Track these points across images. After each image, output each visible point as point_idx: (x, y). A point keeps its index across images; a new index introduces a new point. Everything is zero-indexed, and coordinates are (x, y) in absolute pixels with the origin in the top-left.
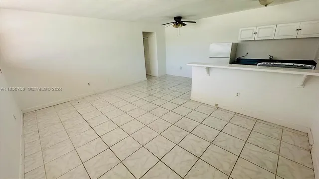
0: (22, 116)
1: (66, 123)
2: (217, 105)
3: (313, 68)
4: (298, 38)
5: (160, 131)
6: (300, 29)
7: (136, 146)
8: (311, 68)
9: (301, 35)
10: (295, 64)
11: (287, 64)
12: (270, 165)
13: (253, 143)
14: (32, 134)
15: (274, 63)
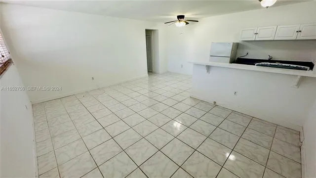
0: (31, 107)
1: (72, 114)
2: (215, 103)
3: (308, 69)
4: (298, 40)
5: (161, 125)
6: (300, 31)
7: (138, 137)
8: (306, 70)
9: (301, 37)
10: (291, 65)
11: (284, 65)
12: (261, 159)
13: (247, 138)
14: (41, 123)
15: (271, 64)
